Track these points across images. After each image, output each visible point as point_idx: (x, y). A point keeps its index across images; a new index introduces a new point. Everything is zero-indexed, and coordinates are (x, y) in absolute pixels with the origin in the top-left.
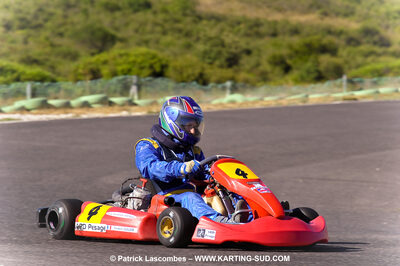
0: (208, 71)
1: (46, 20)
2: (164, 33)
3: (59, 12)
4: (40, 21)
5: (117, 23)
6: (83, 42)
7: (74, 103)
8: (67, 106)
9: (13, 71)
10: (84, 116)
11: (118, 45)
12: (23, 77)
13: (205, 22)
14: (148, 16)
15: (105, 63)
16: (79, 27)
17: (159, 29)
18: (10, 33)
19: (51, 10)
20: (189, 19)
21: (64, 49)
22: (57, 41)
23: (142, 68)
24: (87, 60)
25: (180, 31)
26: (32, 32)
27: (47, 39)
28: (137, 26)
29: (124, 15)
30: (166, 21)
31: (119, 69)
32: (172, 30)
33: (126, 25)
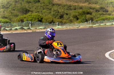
0: (54, 20)
1: (10, 6)
2: (44, 9)
3: (13, 3)
4: (8, 6)
5: (30, 6)
6: (20, 12)
7: (13, 29)
11: (30, 12)
13: (55, 6)
14: (39, 4)
15: (25, 18)
16: (19, 8)
17: (42, 8)
19: (11, 3)
20: (51, 5)
21: (15, 14)
22: (13, 12)
23: (35, 19)
24: (21, 16)
25: (48, 8)
26: (6, 9)
27: (10, 11)
28: (36, 7)
29: (32, 4)
30: (44, 6)
31: (29, 19)
32: (46, 8)
33: (33, 7)
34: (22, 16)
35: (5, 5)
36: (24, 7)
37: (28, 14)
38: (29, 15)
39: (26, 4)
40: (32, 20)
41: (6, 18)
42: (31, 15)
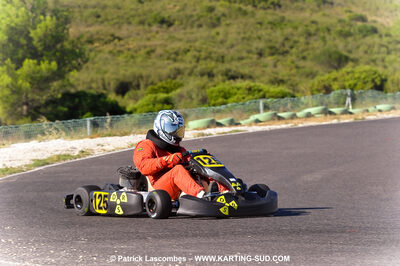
1: (292, 47)
2: (389, 53)
3: (302, 40)
4: (287, 48)
5: (350, 47)
6: (322, 63)
7: (299, 114)
8: (293, 117)
9: (260, 91)
10: (300, 125)
11: (351, 64)
12: (267, 95)
14: (375, 39)
15: (335, 79)
16: (318, 52)
17: (384, 49)
18: (262, 59)
19: (296, 38)
21: (307, 70)
22: (301, 63)
23: (365, 83)
24: (325, 76)
26: (280, 57)
27: (293, 62)
28: (366, 48)
29: (355, 40)
30: (389, 43)
31: (347, 84)
32: (395, 50)
33: (358, 47)
34: (327, 76)
35: (277, 46)
36: (334, 49)
37: (344, 70)
38: (348, 73)
39: (338, 41)
40: (355, 85)
41: (281, 82)
42: (353, 72)
